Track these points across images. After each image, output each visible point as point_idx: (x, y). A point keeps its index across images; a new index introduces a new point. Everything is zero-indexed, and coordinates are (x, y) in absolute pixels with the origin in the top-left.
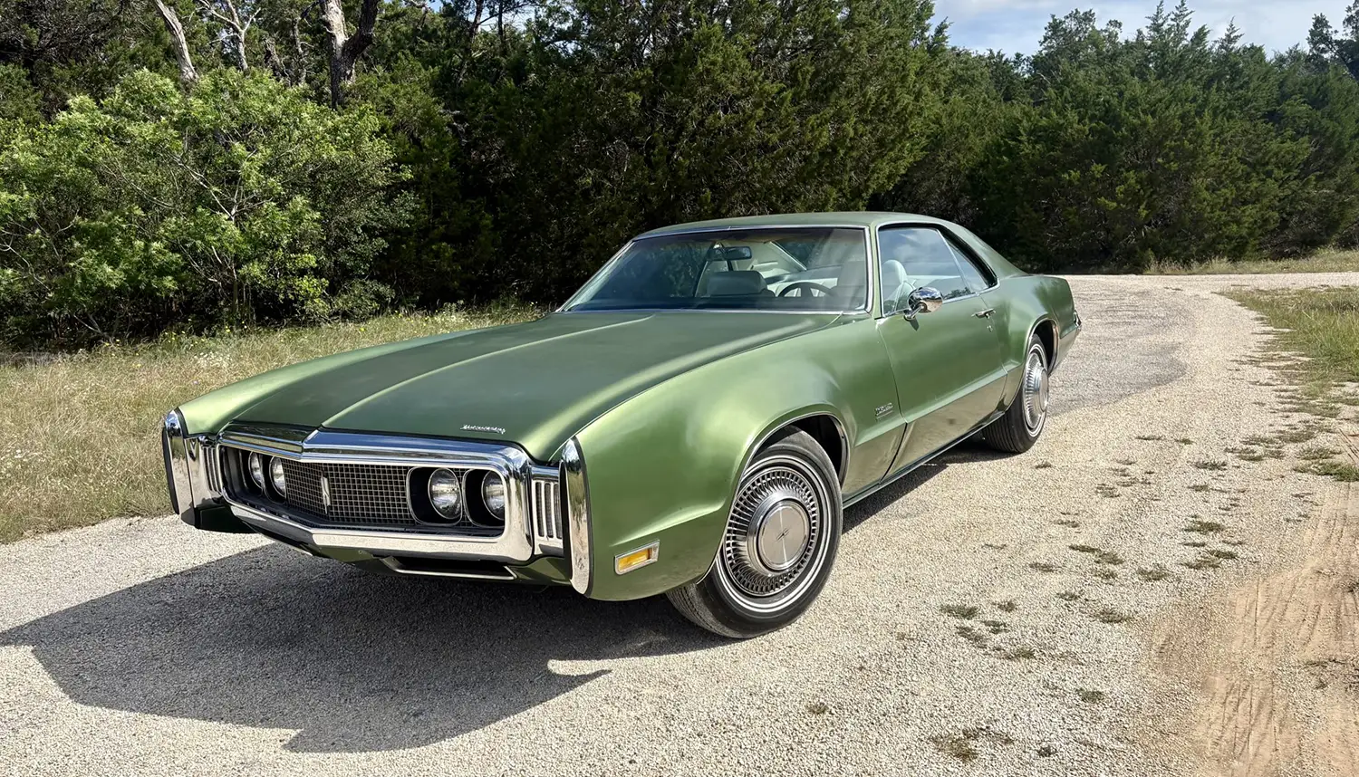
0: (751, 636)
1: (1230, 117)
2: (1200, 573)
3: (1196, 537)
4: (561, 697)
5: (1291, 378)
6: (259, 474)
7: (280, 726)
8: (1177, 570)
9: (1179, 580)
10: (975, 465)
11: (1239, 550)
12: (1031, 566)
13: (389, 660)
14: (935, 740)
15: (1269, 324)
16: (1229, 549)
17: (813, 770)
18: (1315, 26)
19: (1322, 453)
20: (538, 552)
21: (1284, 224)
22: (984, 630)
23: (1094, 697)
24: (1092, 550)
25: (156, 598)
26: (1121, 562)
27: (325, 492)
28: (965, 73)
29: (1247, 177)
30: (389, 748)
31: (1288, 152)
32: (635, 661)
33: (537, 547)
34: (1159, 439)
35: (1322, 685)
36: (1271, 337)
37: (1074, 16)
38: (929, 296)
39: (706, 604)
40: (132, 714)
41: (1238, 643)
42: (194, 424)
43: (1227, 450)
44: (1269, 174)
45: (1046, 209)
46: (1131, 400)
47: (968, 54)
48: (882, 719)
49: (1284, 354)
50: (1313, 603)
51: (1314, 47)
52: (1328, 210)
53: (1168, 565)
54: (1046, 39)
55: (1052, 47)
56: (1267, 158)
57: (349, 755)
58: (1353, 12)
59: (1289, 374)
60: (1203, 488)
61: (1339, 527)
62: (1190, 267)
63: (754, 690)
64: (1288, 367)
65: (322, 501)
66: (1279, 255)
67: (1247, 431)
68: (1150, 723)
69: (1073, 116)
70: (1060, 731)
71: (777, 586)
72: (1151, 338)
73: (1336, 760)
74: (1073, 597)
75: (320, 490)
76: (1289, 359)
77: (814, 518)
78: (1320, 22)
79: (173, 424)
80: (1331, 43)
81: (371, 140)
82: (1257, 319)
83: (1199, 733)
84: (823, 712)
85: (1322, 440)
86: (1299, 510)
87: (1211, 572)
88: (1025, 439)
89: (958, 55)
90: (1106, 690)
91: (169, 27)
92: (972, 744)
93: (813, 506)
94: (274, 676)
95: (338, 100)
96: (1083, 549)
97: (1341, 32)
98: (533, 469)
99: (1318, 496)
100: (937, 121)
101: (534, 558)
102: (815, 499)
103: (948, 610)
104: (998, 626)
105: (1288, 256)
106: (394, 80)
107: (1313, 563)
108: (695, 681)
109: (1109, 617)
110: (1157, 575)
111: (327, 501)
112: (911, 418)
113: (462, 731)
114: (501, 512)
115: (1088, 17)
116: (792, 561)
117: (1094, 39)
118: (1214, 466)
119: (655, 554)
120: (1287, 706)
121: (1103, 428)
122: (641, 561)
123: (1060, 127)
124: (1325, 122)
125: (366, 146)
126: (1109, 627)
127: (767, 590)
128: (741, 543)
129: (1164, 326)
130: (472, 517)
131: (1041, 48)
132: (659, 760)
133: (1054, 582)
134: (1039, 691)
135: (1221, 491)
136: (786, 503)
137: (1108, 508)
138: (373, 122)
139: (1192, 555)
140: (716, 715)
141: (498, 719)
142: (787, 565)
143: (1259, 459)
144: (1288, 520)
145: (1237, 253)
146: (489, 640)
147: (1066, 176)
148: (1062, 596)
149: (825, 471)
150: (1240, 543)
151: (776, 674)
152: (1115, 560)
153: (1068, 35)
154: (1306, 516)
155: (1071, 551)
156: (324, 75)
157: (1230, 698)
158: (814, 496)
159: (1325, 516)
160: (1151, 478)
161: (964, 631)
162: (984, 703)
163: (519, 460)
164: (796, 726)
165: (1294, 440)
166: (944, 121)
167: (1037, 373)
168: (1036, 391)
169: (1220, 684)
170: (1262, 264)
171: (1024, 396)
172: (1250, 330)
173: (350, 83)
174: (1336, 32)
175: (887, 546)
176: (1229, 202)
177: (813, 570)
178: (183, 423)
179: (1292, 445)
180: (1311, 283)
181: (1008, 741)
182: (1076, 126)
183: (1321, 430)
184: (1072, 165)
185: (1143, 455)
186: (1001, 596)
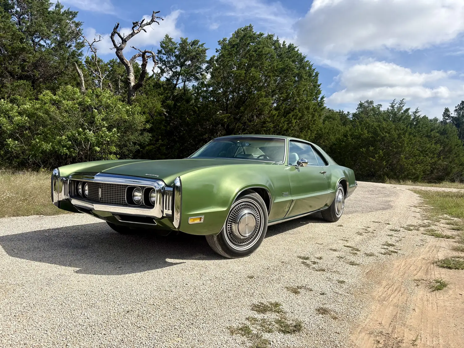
0: (234, 258)
1: (415, 136)
2: (385, 256)
3: (386, 247)
4: (168, 267)
5: (426, 212)
6: (80, 190)
7: (74, 267)
8: (377, 254)
9: (377, 257)
10: (318, 224)
11: (399, 251)
12: (330, 249)
13: (114, 254)
14: (287, 288)
15: (423, 198)
16: (395, 250)
17: (245, 291)
18: (445, 111)
19: (433, 230)
20: (165, 215)
21: (432, 172)
22: (310, 263)
23: (343, 282)
24: (351, 247)
25: (43, 234)
26: (360, 251)
27: (100, 193)
28: (332, 116)
29: (420, 156)
30: (108, 275)
31: (433, 148)
32: (195, 261)
33: (164, 213)
34: (380, 222)
35: (418, 285)
36: (423, 201)
37: (367, 102)
38: (304, 161)
39: (219, 244)
40: (27, 260)
41: (393, 273)
42: (62, 174)
43: (401, 227)
44: (427, 154)
45: (354, 160)
46: (373, 213)
47: (333, 110)
48: (271, 281)
49: (426, 206)
50: (420, 266)
51: (444, 118)
52: (446, 169)
53: (375, 253)
54: (358, 108)
55: (360, 111)
56: (426, 149)
57: (95, 275)
58: (457, 108)
59: (426, 210)
60: (392, 235)
61: (433, 249)
62: (400, 182)
63: (231, 271)
64: (426, 209)
65: (98, 196)
66: (430, 182)
67: (409, 223)
68: (359, 290)
69: (366, 131)
70: (329, 289)
71: (244, 242)
72: (384, 199)
73: (418, 304)
74: (341, 258)
75: (98, 193)
76: (427, 207)
77: (258, 222)
78: (447, 110)
79: (56, 174)
80: (450, 117)
81: (138, 114)
82: (419, 196)
83: (374, 294)
84: (252, 278)
85: (433, 227)
86: (421, 243)
87: (388, 256)
88: (335, 217)
89: (330, 111)
90: (346, 281)
91: (79, 75)
92: (299, 290)
93: (258, 218)
94: (76, 255)
95: (129, 103)
96: (348, 247)
97: (453, 114)
98: (166, 188)
99: (428, 241)
100: (321, 130)
101: (163, 217)
102: (259, 215)
103: (300, 257)
104: (315, 262)
105: (433, 182)
106: (148, 98)
107: (422, 256)
108: (212, 267)
109: (352, 264)
110: (371, 255)
111: (100, 196)
112: (294, 198)
113: (133, 273)
114: (154, 203)
115: (371, 102)
116: (249, 234)
117: (373, 109)
118: (396, 231)
119: (202, 220)
120: (405, 290)
121: (362, 219)
122: (197, 221)
123: (361, 134)
124: (445, 140)
125: (136, 116)
126: (351, 266)
127: (240, 243)
128: (233, 226)
129: (388, 196)
130: (145, 203)
131: (356, 111)
132: (195, 285)
133: (336, 254)
134: (324, 279)
135: (397, 237)
136: (249, 214)
137: (359, 238)
138: (138, 109)
139: (383, 251)
140: (217, 276)
141: (146, 271)
142: (247, 235)
143: (411, 230)
144: (417, 245)
145: (415, 179)
146: (148, 252)
147: (361, 150)
148: (338, 257)
149: (263, 207)
150: (400, 250)
151: (239, 268)
152: (358, 250)
153: (365, 108)
154: (423, 245)
155: (344, 247)
156: (126, 95)
157: (387, 287)
158: (258, 214)
159: (429, 245)
160: (375, 232)
161: (303, 263)
162: (306, 280)
163: (162, 185)
164: (243, 281)
165: (423, 227)
166: (323, 130)
167: (340, 196)
168: (340, 202)
169: (384, 283)
170: (424, 184)
171: (336, 203)
172: (416, 199)
173: (134, 98)
174: (452, 114)
175: (284, 241)
176: (414, 163)
177: (256, 239)
178: (59, 173)
179: (423, 228)
180: (439, 190)
181: (311, 290)
182: (366, 134)
183: (433, 225)
184: (364, 147)
185: (373, 226)
186: (318, 255)
